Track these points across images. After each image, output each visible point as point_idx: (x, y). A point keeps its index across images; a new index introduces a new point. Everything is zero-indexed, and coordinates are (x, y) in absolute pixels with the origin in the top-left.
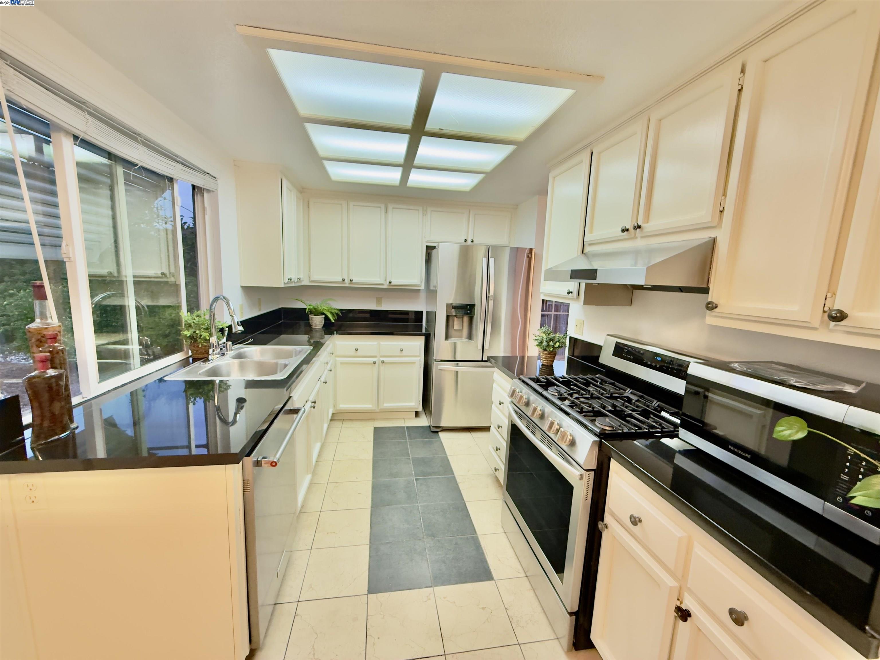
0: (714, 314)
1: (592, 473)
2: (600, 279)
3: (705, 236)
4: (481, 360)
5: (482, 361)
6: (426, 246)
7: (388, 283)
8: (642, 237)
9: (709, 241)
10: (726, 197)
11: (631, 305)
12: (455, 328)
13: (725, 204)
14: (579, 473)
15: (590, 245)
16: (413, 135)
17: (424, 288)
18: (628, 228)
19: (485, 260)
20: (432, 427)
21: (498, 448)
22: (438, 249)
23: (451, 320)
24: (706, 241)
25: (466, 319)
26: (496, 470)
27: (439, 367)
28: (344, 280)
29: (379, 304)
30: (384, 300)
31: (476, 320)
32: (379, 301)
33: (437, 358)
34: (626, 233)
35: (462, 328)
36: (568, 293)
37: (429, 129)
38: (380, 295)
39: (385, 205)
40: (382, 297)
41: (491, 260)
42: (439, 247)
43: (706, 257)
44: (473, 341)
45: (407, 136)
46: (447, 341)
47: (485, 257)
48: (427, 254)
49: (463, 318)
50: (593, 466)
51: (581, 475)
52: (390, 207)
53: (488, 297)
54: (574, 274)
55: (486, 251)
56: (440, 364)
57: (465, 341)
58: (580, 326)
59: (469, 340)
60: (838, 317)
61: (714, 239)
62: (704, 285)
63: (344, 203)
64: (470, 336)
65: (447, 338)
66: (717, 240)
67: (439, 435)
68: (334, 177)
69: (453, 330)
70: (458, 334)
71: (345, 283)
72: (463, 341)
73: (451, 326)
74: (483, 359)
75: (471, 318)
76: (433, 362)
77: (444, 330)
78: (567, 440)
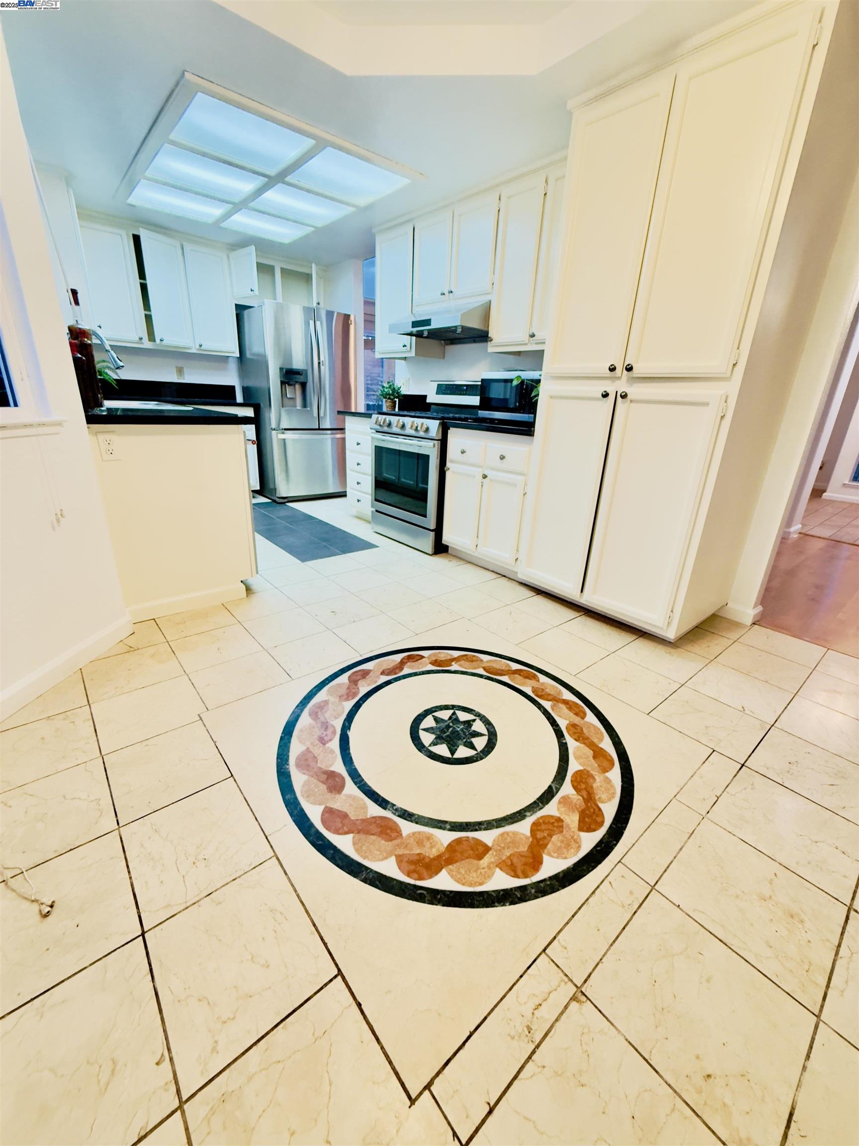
0: (491, 346)
1: (440, 442)
2: (433, 325)
3: (485, 299)
4: (318, 427)
5: (319, 429)
6: (236, 305)
7: (198, 346)
8: (452, 299)
9: (487, 303)
10: (495, 275)
11: (444, 357)
12: (288, 396)
13: (494, 279)
14: (432, 444)
15: (418, 306)
16: (271, 181)
17: (239, 356)
18: (444, 292)
19: (312, 323)
20: (278, 498)
21: (359, 482)
22: (263, 307)
23: (283, 387)
24: (487, 301)
25: (298, 387)
26: (358, 501)
27: (281, 436)
28: (141, 339)
29: (181, 376)
30: (185, 370)
31: (309, 386)
32: (180, 371)
33: (277, 427)
34: (443, 296)
35: (296, 396)
36: (404, 346)
37: (289, 179)
38: (180, 363)
39: (181, 245)
40: (183, 368)
41: (318, 323)
42: (264, 305)
43: (486, 312)
44: (309, 409)
45: (266, 179)
46: (283, 409)
47: (311, 320)
48: (238, 315)
49: (294, 385)
50: (440, 437)
51: (434, 444)
52: (188, 247)
53: (319, 363)
54: (415, 324)
55: (311, 313)
56: (283, 433)
57: (300, 409)
58: (406, 384)
59: (304, 409)
60: (533, 336)
61: (490, 301)
62: (486, 329)
63: (123, 233)
64: (305, 405)
65: (283, 406)
66: (492, 302)
67: (287, 505)
68: (131, 200)
69: (285, 400)
70: (291, 402)
71: (142, 343)
72: (298, 409)
73: (283, 394)
74: (321, 427)
75: (304, 385)
76: (271, 432)
77: (281, 397)
78: (424, 429)
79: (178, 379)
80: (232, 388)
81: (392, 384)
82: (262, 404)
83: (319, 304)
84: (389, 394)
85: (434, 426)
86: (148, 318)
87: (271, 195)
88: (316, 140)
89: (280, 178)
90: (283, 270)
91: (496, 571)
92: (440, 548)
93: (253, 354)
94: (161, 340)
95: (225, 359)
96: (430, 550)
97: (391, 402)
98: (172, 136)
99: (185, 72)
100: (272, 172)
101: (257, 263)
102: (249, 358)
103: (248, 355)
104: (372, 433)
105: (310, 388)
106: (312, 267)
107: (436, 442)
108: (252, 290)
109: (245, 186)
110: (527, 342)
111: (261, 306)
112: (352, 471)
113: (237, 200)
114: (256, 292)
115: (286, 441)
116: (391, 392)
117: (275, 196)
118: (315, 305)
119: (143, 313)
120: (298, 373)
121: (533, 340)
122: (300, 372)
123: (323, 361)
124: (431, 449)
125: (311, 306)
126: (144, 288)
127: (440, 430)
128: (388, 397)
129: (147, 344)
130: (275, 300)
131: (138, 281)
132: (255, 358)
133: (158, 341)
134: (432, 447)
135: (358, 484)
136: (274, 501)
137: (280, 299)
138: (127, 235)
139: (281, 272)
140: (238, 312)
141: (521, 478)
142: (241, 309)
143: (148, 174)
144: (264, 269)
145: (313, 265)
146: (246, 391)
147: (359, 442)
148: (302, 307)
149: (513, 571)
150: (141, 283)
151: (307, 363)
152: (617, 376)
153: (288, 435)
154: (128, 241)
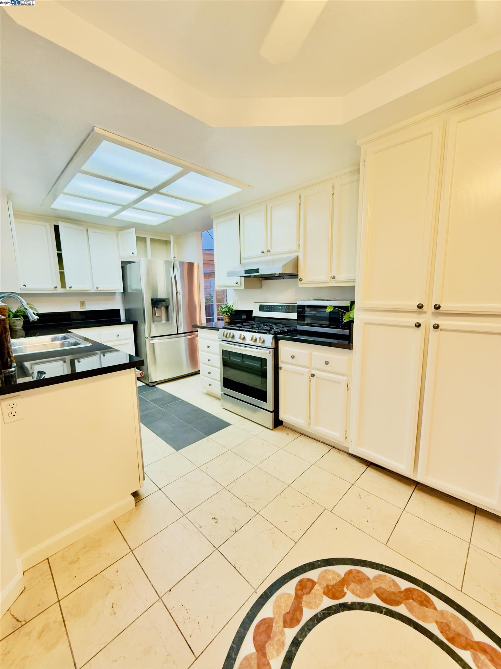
0: (302, 283)
1: (274, 349)
2: (261, 273)
3: (294, 255)
4: (177, 333)
5: (178, 334)
6: (121, 261)
7: (95, 288)
8: (270, 255)
9: (296, 258)
10: (300, 241)
11: (261, 288)
12: (157, 315)
13: (300, 243)
14: (269, 351)
15: (244, 259)
16: (150, 192)
17: (123, 291)
18: (264, 251)
19: (172, 270)
20: (151, 383)
21: (210, 372)
22: (140, 263)
23: (154, 310)
24: (295, 257)
25: (163, 309)
26: (210, 385)
27: (152, 342)
28: (56, 287)
29: (83, 306)
30: (86, 303)
31: (170, 308)
32: (83, 304)
33: (149, 336)
34: (263, 253)
35: (162, 315)
36: (236, 283)
37: (162, 191)
38: (83, 299)
39: (86, 229)
40: (85, 301)
41: (175, 270)
42: (141, 261)
43: (296, 262)
44: (171, 322)
45: (146, 192)
46: (154, 324)
47: (171, 268)
48: (122, 267)
49: (161, 308)
50: (273, 346)
51: (270, 352)
52: (90, 231)
53: (177, 293)
54: (247, 272)
55: (171, 264)
56: (153, 340)
57: (165, 323)
58: (236, 303)
59: (168, 322)
60: (334, 278)
61: (298, 256)
62: (297, 273)
63: (48, 225)
64: (168, 319)
65: (153, 322)
66: (299, 256)
67: (156, 387)
68: (55, 206)
69: (155, 317)
70: (159, 319)
71: (57, 290)
72: (163, 323)
73: (154, 314)
74: (178, 333)
75: (167, 307)
76: (145, 339)
77: (152, 316)
78: (262, 341)
79: (81, 309)
80: (118, 311)
81: (227, 305)
82: (138, 322)
83: (175, 258)
84: (226, 312)
85: (269, 338)
86: (62, 274)
87: (148, 200)
88: (184, 169)
89: (156, 190)
90: (152, 240)
91: (328, 443)
92: (278, 423)
93: (133, 290)
94: (70, 288)
95: (113, 294)
96: (271, 425)
97: (227, 316)
98: (85, 168)
99: (95, 127)
100: (151, 187)
101: (136, 236)
102: (130, 292)
103: (129, 290)
104: (220, 341)
105: (171, 308)
106: (170, 237)
107: (271, 350)
108: (133, 253)
109: (133, 195)
110: (329, 281)
111: (139, 262)
112: (204, 364)
113: (125, 204)
114: (136, 254)
115: (155, 344)
116: (227, 310)
117: (151, 201)
118: (172, 258)
119: (58, 271)
120: (162, 300)
121: (333, 280)
122: (164, 300)
123: (179, 292)
124: (267, 355)
125: (170, 260)
126: (60, 256)
127: (274, 341)
128: (225, 313)
129: (60, 290)
130: (147, 258)
131: (56, 252)
132: (134, 292)
133: (68, 288)
134: (269, 353)
135: (209, 374)
136: (147, 385)
137: (150, 257)
138: (50, 225)
139: (151, 240)
140: (123, 265)
141: (344, 378)
142: (124, 265)
143: (66, 190)
144: (140, 239)
145: (171, 236)
146: (128, 312)
147: (209, 346)
148: (164, 261)
149: (344, 446)
150: (58, 253)
151: (168, 294)
152: (423, 311)
153: (156, 341)
154: (51, 229)
